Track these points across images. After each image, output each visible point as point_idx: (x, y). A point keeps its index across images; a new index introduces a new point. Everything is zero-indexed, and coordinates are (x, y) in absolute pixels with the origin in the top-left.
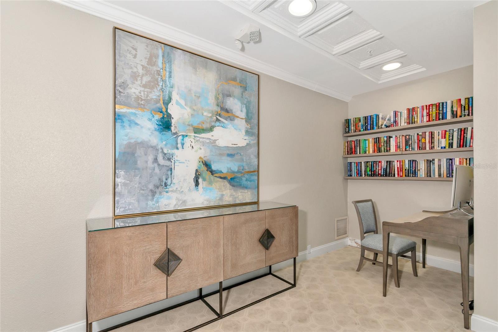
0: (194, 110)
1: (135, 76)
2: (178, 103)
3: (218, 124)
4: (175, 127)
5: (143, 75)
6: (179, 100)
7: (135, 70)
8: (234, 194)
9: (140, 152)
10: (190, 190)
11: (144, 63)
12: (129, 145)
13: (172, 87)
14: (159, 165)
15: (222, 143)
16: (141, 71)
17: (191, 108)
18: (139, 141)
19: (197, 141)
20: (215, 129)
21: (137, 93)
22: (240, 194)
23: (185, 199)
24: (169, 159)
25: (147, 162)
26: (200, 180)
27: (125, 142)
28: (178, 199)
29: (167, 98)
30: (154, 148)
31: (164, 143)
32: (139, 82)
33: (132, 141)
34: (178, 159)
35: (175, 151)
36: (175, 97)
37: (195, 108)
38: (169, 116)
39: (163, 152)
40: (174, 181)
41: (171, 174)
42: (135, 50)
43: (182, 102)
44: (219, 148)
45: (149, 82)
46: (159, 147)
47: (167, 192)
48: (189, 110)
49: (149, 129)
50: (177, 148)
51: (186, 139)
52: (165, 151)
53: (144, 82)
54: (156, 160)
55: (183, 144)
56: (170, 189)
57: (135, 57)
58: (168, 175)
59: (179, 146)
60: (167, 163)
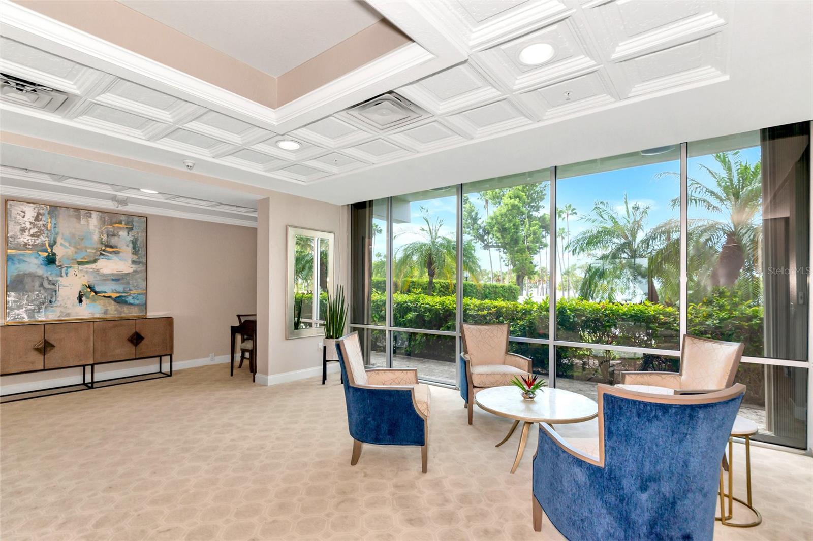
0: (78, 248)
1: (23, 230)
2: (62, 244)
3: (102, 257)
4: (60, 262)
5: (31, 228)
6: (63, 243)
7: (24, 226)
8: (120, 309)
9: (27, 280)
10: (73, 305)
11: (32, 220)
12: (18, 275)
13: (57, 234)
14: (44, 288)
15: (106, 271)
16: (28, 226)
17: (75, 247)
18: (27, 272)
19: (81, 270)
20: (99, 261)
21: (25, 240)
22: (125, 309)
23: (68, 312)
24: (54, 284)
25: (34, 287)
26: (84, 299)
27: (15, 274)
28: (61, 312)
29: (52, 242)
30: (41, 277)
31: (50, 273)
32: (27, 233)
33: (22, 273)
34: (62, 284)
35: (60, 278)
36: (59, 240)
37: (78, 247)
38: (54, 254)
39: (48, 279)
40: (58, 299)
41: (56, 294)
42: (24, 212)
43: (67, 244)
44: (104, 275)
45: (36, 232)
46: (45, 276)
47: (52, 307)
48: (72, 249)
49: (36, 264)
50: (62, 276)
51: (69, 270)
52: (50, 279)
53: (31, 233)
54: (42, 285)
55: (67, 274)
56: (55, 305)
57: (24, 217)
58: (52, 295)
59: (64, 274)
60: (53, 287)
